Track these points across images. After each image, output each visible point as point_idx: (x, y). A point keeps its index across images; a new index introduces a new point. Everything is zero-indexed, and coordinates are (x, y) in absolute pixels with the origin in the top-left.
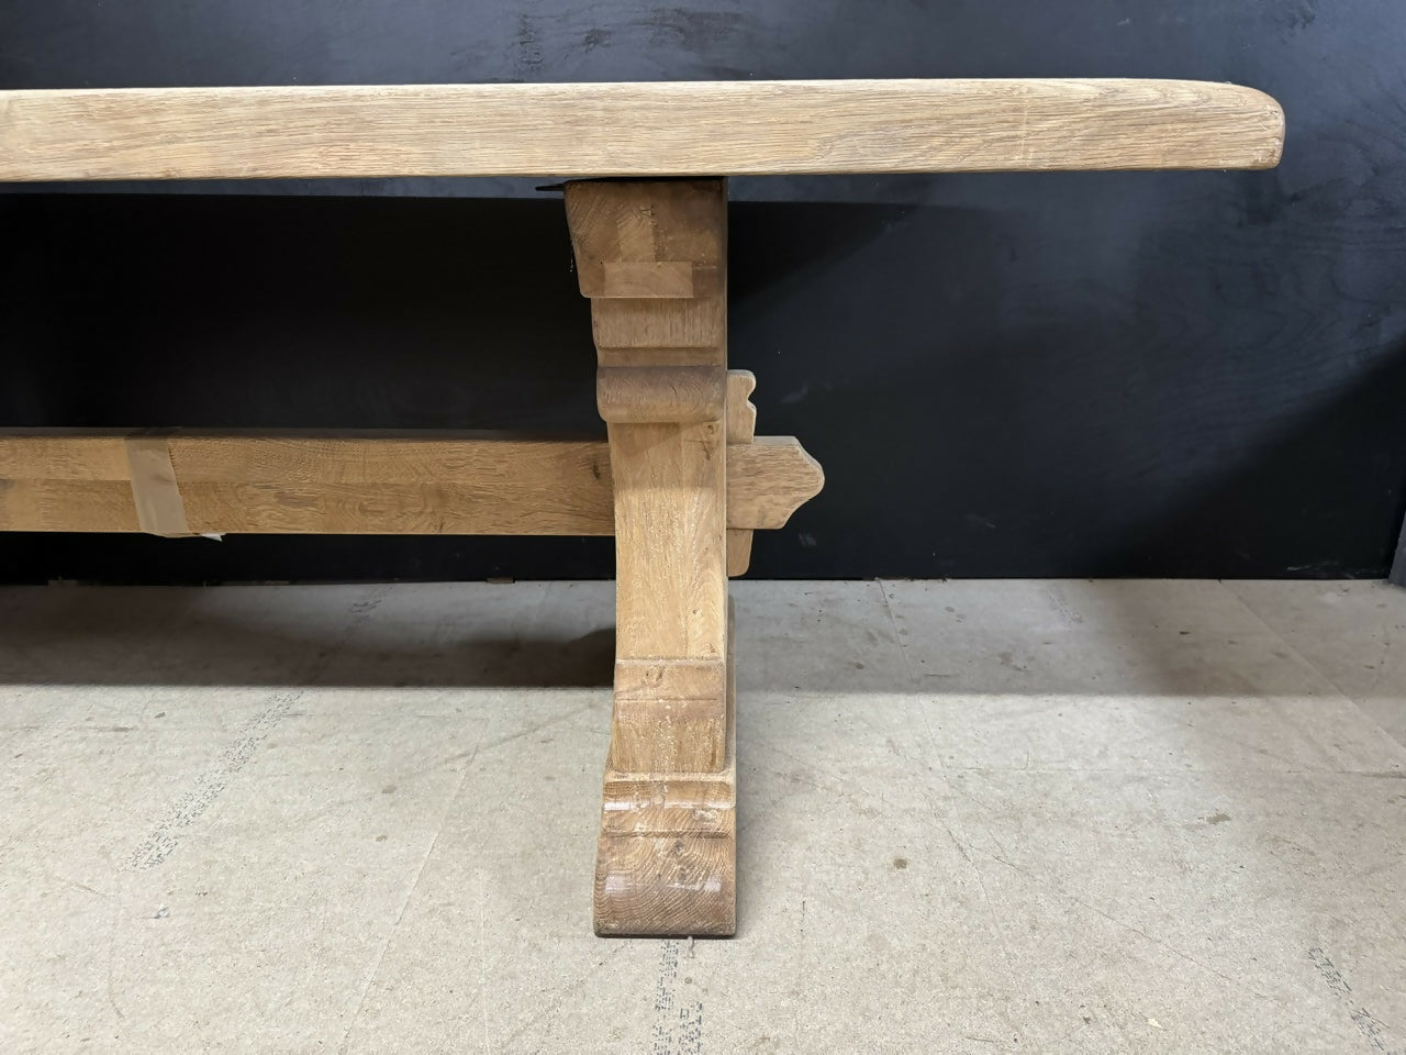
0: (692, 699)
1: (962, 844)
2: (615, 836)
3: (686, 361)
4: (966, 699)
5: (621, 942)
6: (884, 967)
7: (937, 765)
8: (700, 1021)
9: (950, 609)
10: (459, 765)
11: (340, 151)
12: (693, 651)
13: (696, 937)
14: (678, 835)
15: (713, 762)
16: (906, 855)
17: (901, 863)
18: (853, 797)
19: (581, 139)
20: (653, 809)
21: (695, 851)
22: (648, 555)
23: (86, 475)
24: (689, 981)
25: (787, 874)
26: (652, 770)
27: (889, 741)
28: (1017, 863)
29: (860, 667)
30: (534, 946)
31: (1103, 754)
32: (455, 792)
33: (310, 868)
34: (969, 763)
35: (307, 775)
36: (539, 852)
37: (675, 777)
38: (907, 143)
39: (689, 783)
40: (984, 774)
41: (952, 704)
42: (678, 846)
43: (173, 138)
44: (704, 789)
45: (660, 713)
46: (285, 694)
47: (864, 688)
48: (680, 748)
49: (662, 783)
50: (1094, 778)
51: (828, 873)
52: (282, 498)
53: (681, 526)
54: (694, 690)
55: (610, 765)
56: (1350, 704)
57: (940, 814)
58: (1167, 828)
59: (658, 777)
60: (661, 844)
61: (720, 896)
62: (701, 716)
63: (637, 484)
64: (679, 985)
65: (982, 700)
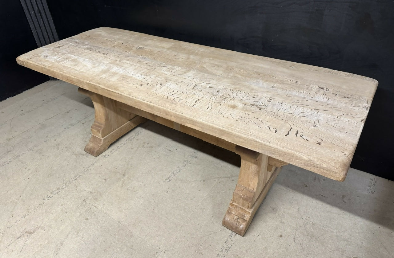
0: (247, 197)
1: (296, 238)
2: (229, 212)
5: (226, 228)
6: (264, 254)
7: (304, 218)
8: (230, 248)
10: (217, 180)
12: (250, 188)
13: (237, 233)
14: (239, 217)
15: (248, 208)
16: (283, 235)
18: (282, 218)
20: (236, 210)
21: (240, 221)
24: (232, 240)
25: (259, 229)
26: (238, 204)
27: (299, 209)
28: (303, 247)
29: (306, 186)
30: (213, 222)
32: (213, 186)
33: (188, 193)
34: (312, 220)
35: (193, 172)
36: (221, 205)
37: (241, 207)
39: (243, 209)
40: (314, 224)
41: (320, 204)
42: (238, 219)
44: (246, 212)
45: (241, 197)
46: (196, 151)
47: (304, 193)
48: (243, 203)
49: (239, 207)
50: (337, 236)
51: (266, 232)
53: (251, 168)
54: (248, 195)
55: (232, 200)
57: (296, 229)
59: (239, 206)
60: (236, 217)
61: (241, 230)
62: (247, 201)
63: (245, 160)
64: (230, 240)
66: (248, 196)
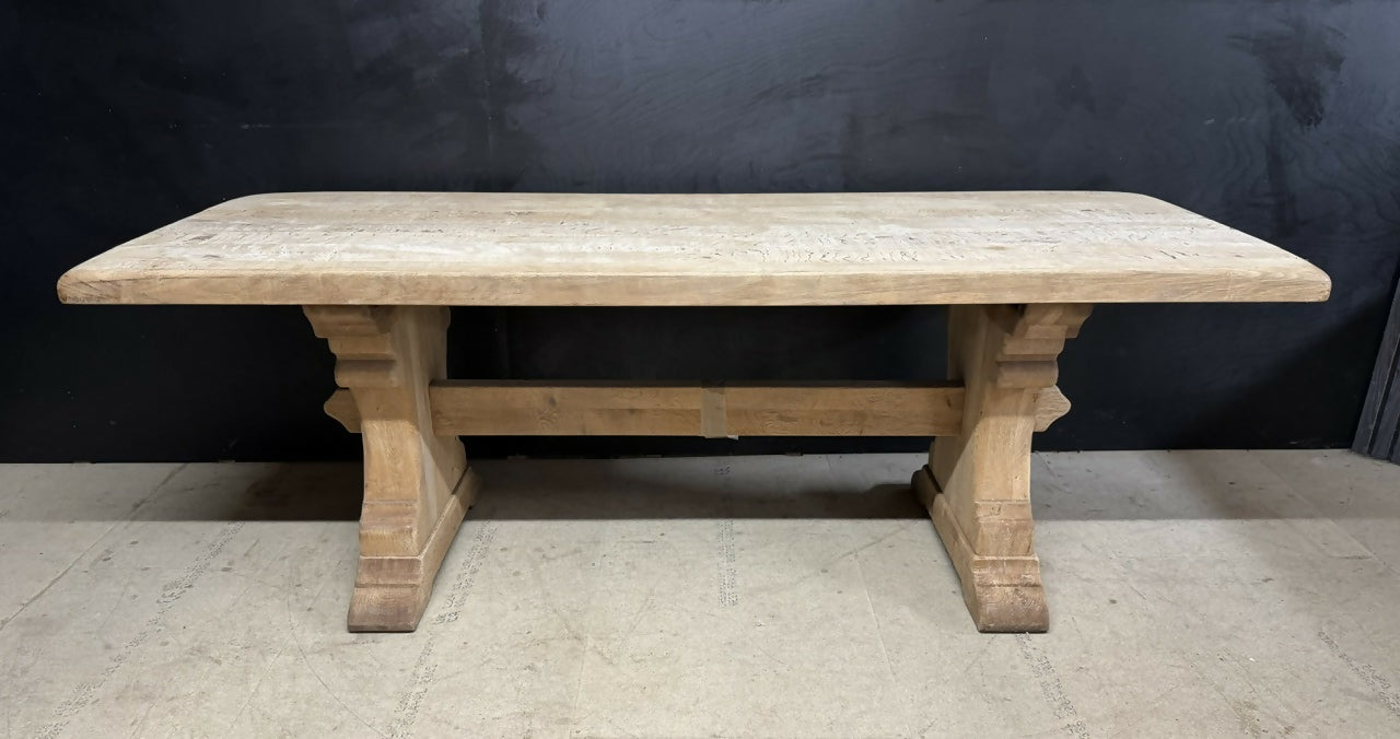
0: (1017, 520)
1: (1140, 593)
2: (984, 586)
3: (1040, 359)
4: (1118, 523)
5: (993, 635)
6: (1123, 643)
7: (1114, 557)
8: (1048, 663)
9: (1089, 471)
10: (852, 558)
11: (953, 294)
12: (1015, 497)
13: (1030, 632)
14: (1015, 585)
15: (1028, 550)
16: (1114, 598)
17: (1113, 602)
18: (1076, 573)
19: (1052, 290)
20: (999, 574)
21: (1026, 593)
22: (994, 449)
23: (678, 406)
24: (1034, 649)
26: (997, 555)
27: (1083, 546)
28: (1171, 601)
29: (1049, 506)
30: (952, 637)
31: (1201, 549)
32: (860, 571)
34: (1130, 555)
35: (773, 564)
36: (926, 599)
37: (1009, 558)
38: (1184, 293)
39: (1016, 561)
40: (1141, 560)
41: (1110, 525)
42: (1016, 590)
43: (885, 290)
44: (1026, 565)
45: (1005, 527)
46: (722, 522)
47: (1056, 518)
48: (1012, 545)
49: (1004, 561)
50: (1199, 561)
51: (1079, 606)
52: (781, 418)
53: (1014, 434)
54: (1018, 517)
56: (1330, 522)
57: (1124, 581)
58: (1243, 584)
59: (1002, 559)
60: (1009, 590)
63: (996, 414)
64: (1030, 650)
65: (1126, 523)
66: (1020, 518)
